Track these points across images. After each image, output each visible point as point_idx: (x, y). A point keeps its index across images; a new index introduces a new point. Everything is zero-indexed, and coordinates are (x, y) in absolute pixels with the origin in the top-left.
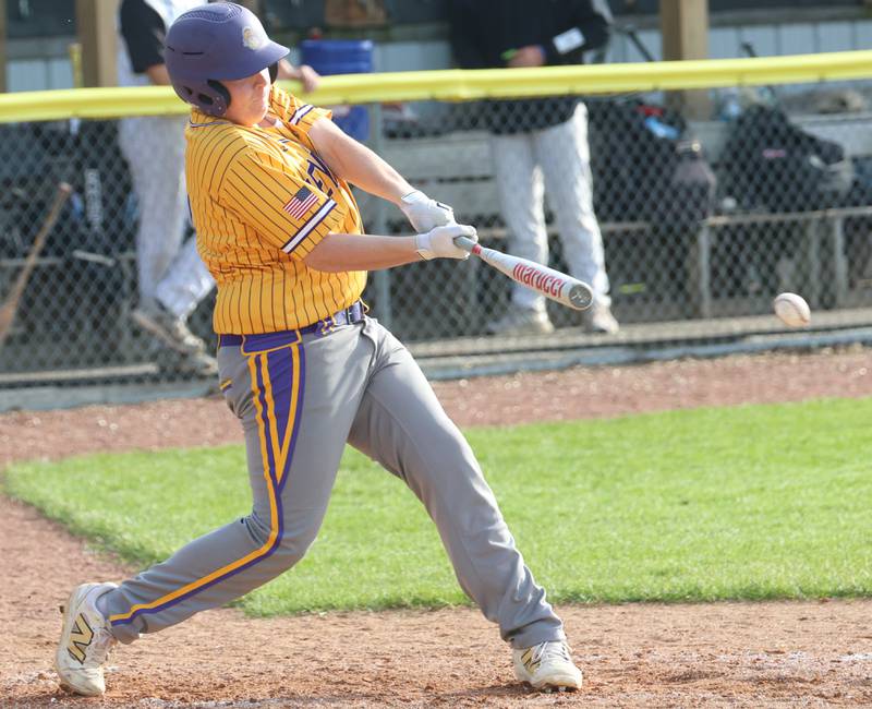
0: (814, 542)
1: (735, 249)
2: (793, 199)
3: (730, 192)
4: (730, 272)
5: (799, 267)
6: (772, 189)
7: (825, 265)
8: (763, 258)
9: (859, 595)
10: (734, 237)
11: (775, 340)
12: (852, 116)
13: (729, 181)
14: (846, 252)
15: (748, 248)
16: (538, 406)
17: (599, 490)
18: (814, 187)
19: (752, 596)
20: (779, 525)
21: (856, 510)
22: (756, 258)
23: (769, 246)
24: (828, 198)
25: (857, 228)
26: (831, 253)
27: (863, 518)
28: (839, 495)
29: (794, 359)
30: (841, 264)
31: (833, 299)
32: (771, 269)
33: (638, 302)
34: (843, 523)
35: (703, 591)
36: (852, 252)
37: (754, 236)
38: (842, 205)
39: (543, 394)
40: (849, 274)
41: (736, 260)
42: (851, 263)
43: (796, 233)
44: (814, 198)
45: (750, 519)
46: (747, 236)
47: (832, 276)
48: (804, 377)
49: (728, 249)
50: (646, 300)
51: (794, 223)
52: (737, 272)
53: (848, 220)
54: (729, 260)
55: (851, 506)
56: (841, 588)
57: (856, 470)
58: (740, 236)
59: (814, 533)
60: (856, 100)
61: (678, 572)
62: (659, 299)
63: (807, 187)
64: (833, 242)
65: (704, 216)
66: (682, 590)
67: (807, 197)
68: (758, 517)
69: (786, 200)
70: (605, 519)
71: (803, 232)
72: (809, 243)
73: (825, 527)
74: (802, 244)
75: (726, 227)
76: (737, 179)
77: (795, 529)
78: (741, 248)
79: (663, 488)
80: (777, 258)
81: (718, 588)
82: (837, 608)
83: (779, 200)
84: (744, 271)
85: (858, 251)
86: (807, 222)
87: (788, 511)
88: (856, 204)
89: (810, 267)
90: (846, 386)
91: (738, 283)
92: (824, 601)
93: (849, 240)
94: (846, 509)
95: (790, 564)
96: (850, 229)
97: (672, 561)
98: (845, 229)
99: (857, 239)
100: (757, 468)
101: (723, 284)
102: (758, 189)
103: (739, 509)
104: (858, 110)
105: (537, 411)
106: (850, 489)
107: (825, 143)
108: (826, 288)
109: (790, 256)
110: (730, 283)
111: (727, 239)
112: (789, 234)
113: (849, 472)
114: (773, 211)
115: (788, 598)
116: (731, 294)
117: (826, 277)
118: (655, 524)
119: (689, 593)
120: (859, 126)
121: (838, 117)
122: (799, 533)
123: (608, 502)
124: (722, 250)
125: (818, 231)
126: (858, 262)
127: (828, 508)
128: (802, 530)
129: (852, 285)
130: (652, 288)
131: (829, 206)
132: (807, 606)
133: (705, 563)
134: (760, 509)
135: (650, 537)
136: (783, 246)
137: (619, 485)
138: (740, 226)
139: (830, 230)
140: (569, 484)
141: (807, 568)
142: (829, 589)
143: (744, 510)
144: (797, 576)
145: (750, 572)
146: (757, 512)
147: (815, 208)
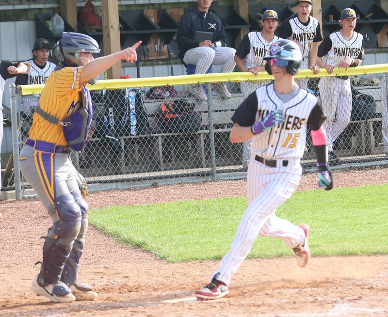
0: (365, 235)
5: (358, 139)
7: (367, 139)
8: (346, 136)
9: (381, 254)
11: (349, 165)
12: (376, 87)
14: (374, 134)
19: (343, 254)
20: (353, 229)
23: (348, 132)
26: (369, 134)
27: (382, 227)
28: (374, 218)
29: (357, 172)
30: (372, 138)
31: (370, 150)
34: (375, 228)
35: (327, 252)
38: (373, 117)
40: (375, 142)
42: (376, 138)
45: (342, 227)
47: (370, 142)
51: (357, 124)
55: (378, 222)
56: (375, 251)
57: (379, 210)
59: (365, 232)
60: (377, 81)
61: (318, 246)
64: (370, 131)
66: (319, 252)
71: (359, 127)
72: (361, 132)
73: (369, 230)
77: (358, 231)
79: (312, 216)
80: (351, 136)
81: (332, 251)
82: (373, 258)
85: (378, 134)
86: (360, 124)
87: (356, 224)
89: (362, 140)
92: (369, 256)
93: (375, 130)
94: (376, 223)
98: (374, 126)
100: (345, 210)
103: (339, 224)
104: (377, 85)
107: (367, 95)
108: (367, 147)
109: (355, 135)
112: (355, 128)
113: (377, 211)
119: (322, 253)
120: (377, 90)
121: (371, 87)
122: (359, 232)
125: (365, 126)
126: (379, 138)
127: (369, 223)
128: (361, 231)
129: (376, 146)
131: (368, 118)
132: (363, 257)
133: (327, 242)
134: (346, 224)
137: (296, 216)
139: (368, 126)
141: (363, 244)
142: (371, 251)
143: (341, 224)
144: (359, 247)
145: (343, 246)
146: (345, 225)
147: (363, 119)
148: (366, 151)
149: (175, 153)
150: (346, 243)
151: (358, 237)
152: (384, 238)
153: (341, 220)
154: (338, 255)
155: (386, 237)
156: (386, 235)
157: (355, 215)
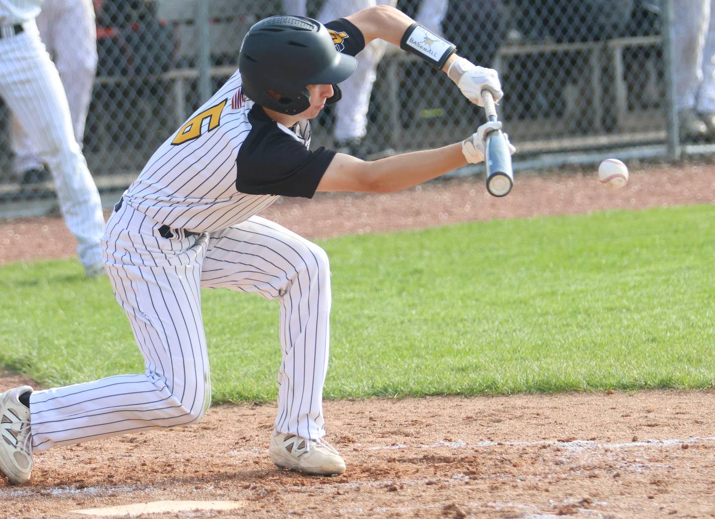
0: (598, 340)
1: (525, 76)
2: (577, 30)
3: (520, 25)
4: (520, 97)
5: (582, 92)
6: (558, 21)
7: (606, 90)
8: (550, 84)
9: (641, 387)
10: (524, 66)
11: (560, 159)
13: (519, 14)
14: (625, 78)
15: (536, 75)
16: (349, 219)
17: (404, 294)
18: (595, 19)
19: (545, 389)
20: (568, 325)
21: (637, 310)
22: (544, 85)
23: (556, 73)
24: (609, 29)
25: (635, 56)
26: (612, 79)
27: (642, 319)
28: (622, 297)
29: (579, 176)
30: (621, 89)
31: (614, 121)
32: (558, 94)
33: (438, 125)
34: (625, 323)
35: (500, 385)
36: (630, 77)
37: (542, 64)
38: (622, 35)
39: (353, 210)
40: (628, 98)
41: (526, 86)
42: (630, 88)
43: (580, 62)
44: (596, 30)
45: (541, 320)
46: (536, 64)
47: (613, 99)
49: (519, 76)
50: (445, 123)
51: (578, 53)
52: (527, 97)
53: (627, 50)
54: (519, 87)
55: (633, 307)
56: (624, 381)
57: (636, 275)
58: (530, 65)
59: (599, 331)
61: (476, 368)
62: (457, 122)
63: (589, 19)
64: (614, 69)
65: (497, 46)
66: (480, 385)
67: (590, 29)
68: (549, 317)
69: (571, 32)
70: (410, 321)
71: (586, 60)
72: (591, 70)
73: (609, 327)
74: (586, 71)
75: (517, 57)
76: (526, 13)
77: (582, 328)
78: (530, 75)
79: (461, 292)
80: (563, 83)
81: (513, 382)
82: (620, 399)
83: (565, 31)
84: (533, 96)
85: (636, 77)
86: (590, 51)
87: (575, 313)
88: (634, 34)
89: (592, 92)
90: (627, 200)
91: (527, 107)
92: (609, 393)
93: (628, 67)
94: (628, 310)
95: (578, 360)
96: (629, 57)
97: (471, 359)
98: (624, 56)
99: (635, 67)
100: (547, 274)
101: (514, 108)
102: (546, 22)
103: (531, 310)
105: (348, 224)
106: (632, 292)
108: (607, 111)
109: (575, 82)
110: (520, 108)
111: (518, 68)
112: (573, 62)
113: (631, 277)
114: (559, 41)
115: (576, 391)
116: (522, 117)
117: (607, 101)
118: (456, 325)
119: (487, 387)
122: (585, 332)
123: (413, 306)
124: (513, 77)
125: (600, 59)
126: (636, 88)
127: (611, 309)
128: (589, 329)
129: (630, 108)
130: (450, 113)
131: (609, 37)
132: (595, 397)
133: (502, 360)
134: (551, 310)
135: (451, 337)
136: (568, 73)
137: (422, 290)
138: (529, 56)
139: (610, 58)
140: (377, 290)
141: (593, 363)
142: (613, 381)
143: (536, 312)
144: (584, 370)
145: (541, 368)
146: (547, 313)
147: (597, 39)
148: (604, 121)
149: (108, 128)
150: (549, 360)
151: (581, 345)
152: (649, 347)
153: (538, 302)
154: (531, 393)
155: (654, 345)
156: (653, 340)
157: (573, 288)
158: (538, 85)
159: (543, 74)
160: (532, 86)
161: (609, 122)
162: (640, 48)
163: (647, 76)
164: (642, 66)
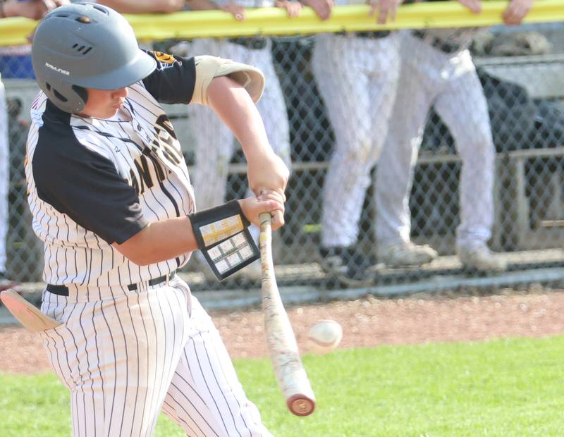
4: (414, 213)
8: (446, 199)
12: (536, 59)
14: (528, 193)
15: (432, 189)
17: (283, 427)
22: (440, 200)
24: (511, 139)
25: (539, 169)
26: (514, 194)
29: (476, 299)
30: (522, 205)
31: (515, 240)
32: (454, 210)
36: (533, 193)
37: (439, 177)
38: (526, 147)
40: (531, 215)
41: (420, 201)
42: (533, 204)
46: (432, 177)
47: (514, 217)
48: (486, 317)
52: (421, 213)
57: (538, 409)
60: (539, 43)
64: (515, 183)
78: (425, 189)
79: (346, 424)
84: (428, 212)
85: (540, 192)
88: (539, 146)
91: (421, 223)
93: (532, 181)
96: (532, 170)
98: (527, 170)
99: (539, 181)
100: (440, 407)
104: (541, 53)
106: (533, 428)
107: (509, 84)
108: (507, 229)
113: (531, 411)
116: (415, 235)
120: (542, 68)
121: (522, 59)
126: (540, 204)
129: (533, 226)
131: (512, 148)
138: (423, 168)
139: (512, 172)
148: (504, 240)
157: (468, 422)
158: (434, 199)
159: (439, 188)
160: (427, 201)
161: (509, 242)
162: (545, 159)
163: (552, 191)
164: (547, 180)
